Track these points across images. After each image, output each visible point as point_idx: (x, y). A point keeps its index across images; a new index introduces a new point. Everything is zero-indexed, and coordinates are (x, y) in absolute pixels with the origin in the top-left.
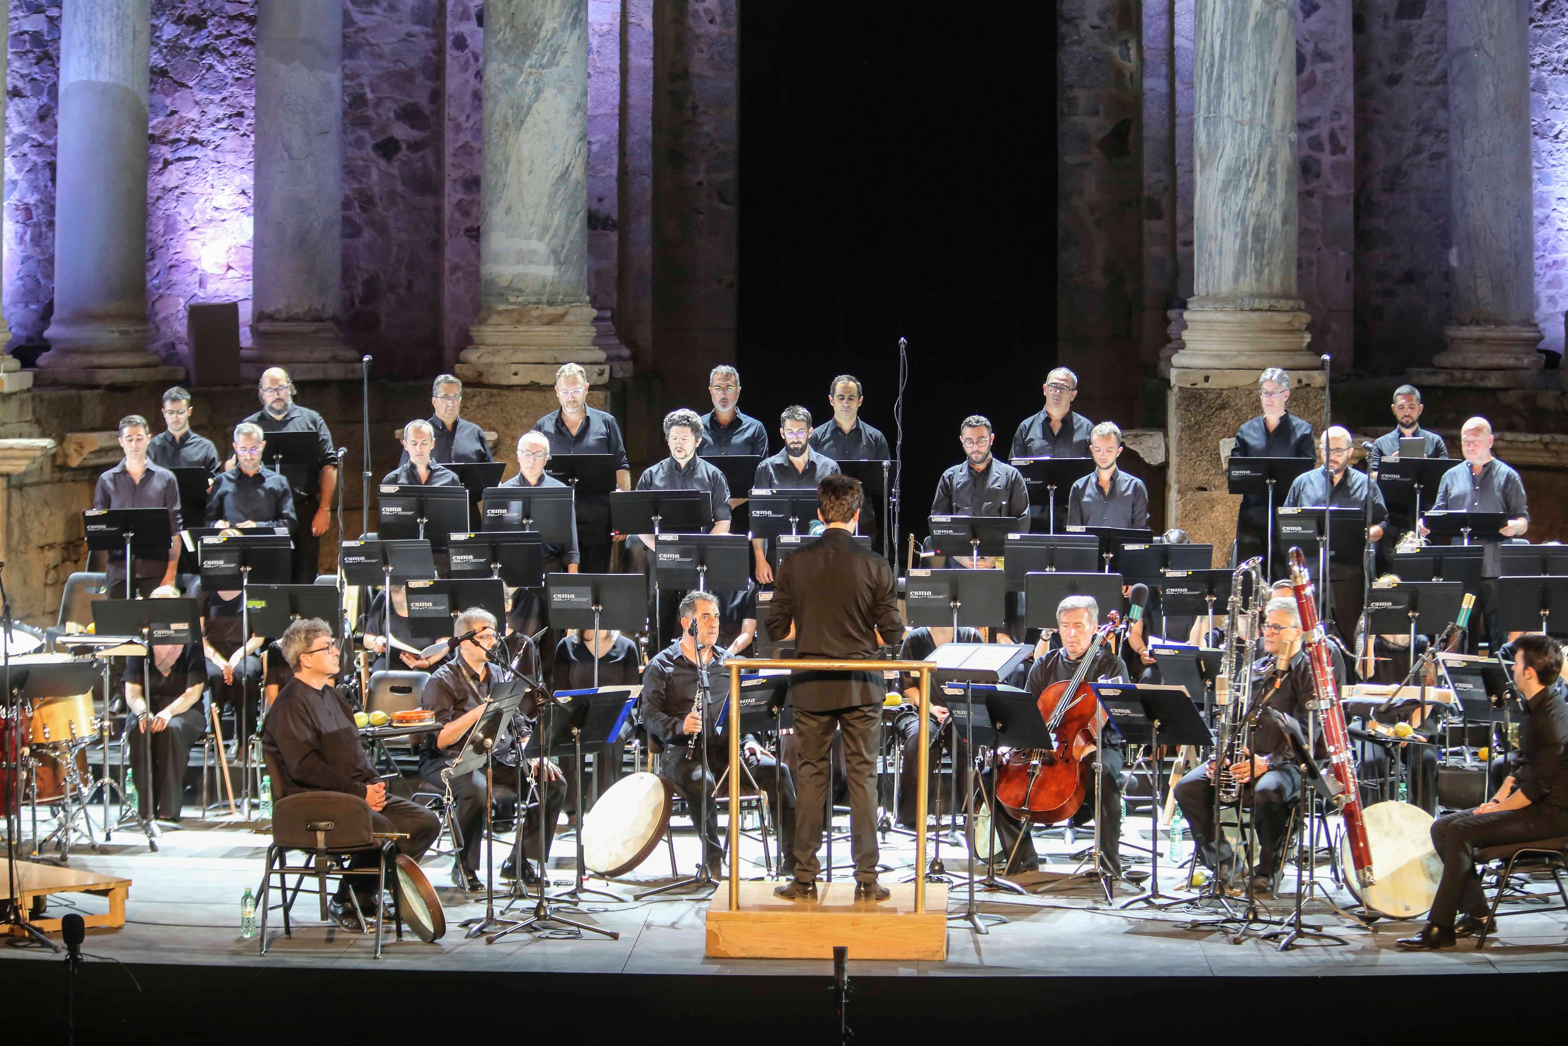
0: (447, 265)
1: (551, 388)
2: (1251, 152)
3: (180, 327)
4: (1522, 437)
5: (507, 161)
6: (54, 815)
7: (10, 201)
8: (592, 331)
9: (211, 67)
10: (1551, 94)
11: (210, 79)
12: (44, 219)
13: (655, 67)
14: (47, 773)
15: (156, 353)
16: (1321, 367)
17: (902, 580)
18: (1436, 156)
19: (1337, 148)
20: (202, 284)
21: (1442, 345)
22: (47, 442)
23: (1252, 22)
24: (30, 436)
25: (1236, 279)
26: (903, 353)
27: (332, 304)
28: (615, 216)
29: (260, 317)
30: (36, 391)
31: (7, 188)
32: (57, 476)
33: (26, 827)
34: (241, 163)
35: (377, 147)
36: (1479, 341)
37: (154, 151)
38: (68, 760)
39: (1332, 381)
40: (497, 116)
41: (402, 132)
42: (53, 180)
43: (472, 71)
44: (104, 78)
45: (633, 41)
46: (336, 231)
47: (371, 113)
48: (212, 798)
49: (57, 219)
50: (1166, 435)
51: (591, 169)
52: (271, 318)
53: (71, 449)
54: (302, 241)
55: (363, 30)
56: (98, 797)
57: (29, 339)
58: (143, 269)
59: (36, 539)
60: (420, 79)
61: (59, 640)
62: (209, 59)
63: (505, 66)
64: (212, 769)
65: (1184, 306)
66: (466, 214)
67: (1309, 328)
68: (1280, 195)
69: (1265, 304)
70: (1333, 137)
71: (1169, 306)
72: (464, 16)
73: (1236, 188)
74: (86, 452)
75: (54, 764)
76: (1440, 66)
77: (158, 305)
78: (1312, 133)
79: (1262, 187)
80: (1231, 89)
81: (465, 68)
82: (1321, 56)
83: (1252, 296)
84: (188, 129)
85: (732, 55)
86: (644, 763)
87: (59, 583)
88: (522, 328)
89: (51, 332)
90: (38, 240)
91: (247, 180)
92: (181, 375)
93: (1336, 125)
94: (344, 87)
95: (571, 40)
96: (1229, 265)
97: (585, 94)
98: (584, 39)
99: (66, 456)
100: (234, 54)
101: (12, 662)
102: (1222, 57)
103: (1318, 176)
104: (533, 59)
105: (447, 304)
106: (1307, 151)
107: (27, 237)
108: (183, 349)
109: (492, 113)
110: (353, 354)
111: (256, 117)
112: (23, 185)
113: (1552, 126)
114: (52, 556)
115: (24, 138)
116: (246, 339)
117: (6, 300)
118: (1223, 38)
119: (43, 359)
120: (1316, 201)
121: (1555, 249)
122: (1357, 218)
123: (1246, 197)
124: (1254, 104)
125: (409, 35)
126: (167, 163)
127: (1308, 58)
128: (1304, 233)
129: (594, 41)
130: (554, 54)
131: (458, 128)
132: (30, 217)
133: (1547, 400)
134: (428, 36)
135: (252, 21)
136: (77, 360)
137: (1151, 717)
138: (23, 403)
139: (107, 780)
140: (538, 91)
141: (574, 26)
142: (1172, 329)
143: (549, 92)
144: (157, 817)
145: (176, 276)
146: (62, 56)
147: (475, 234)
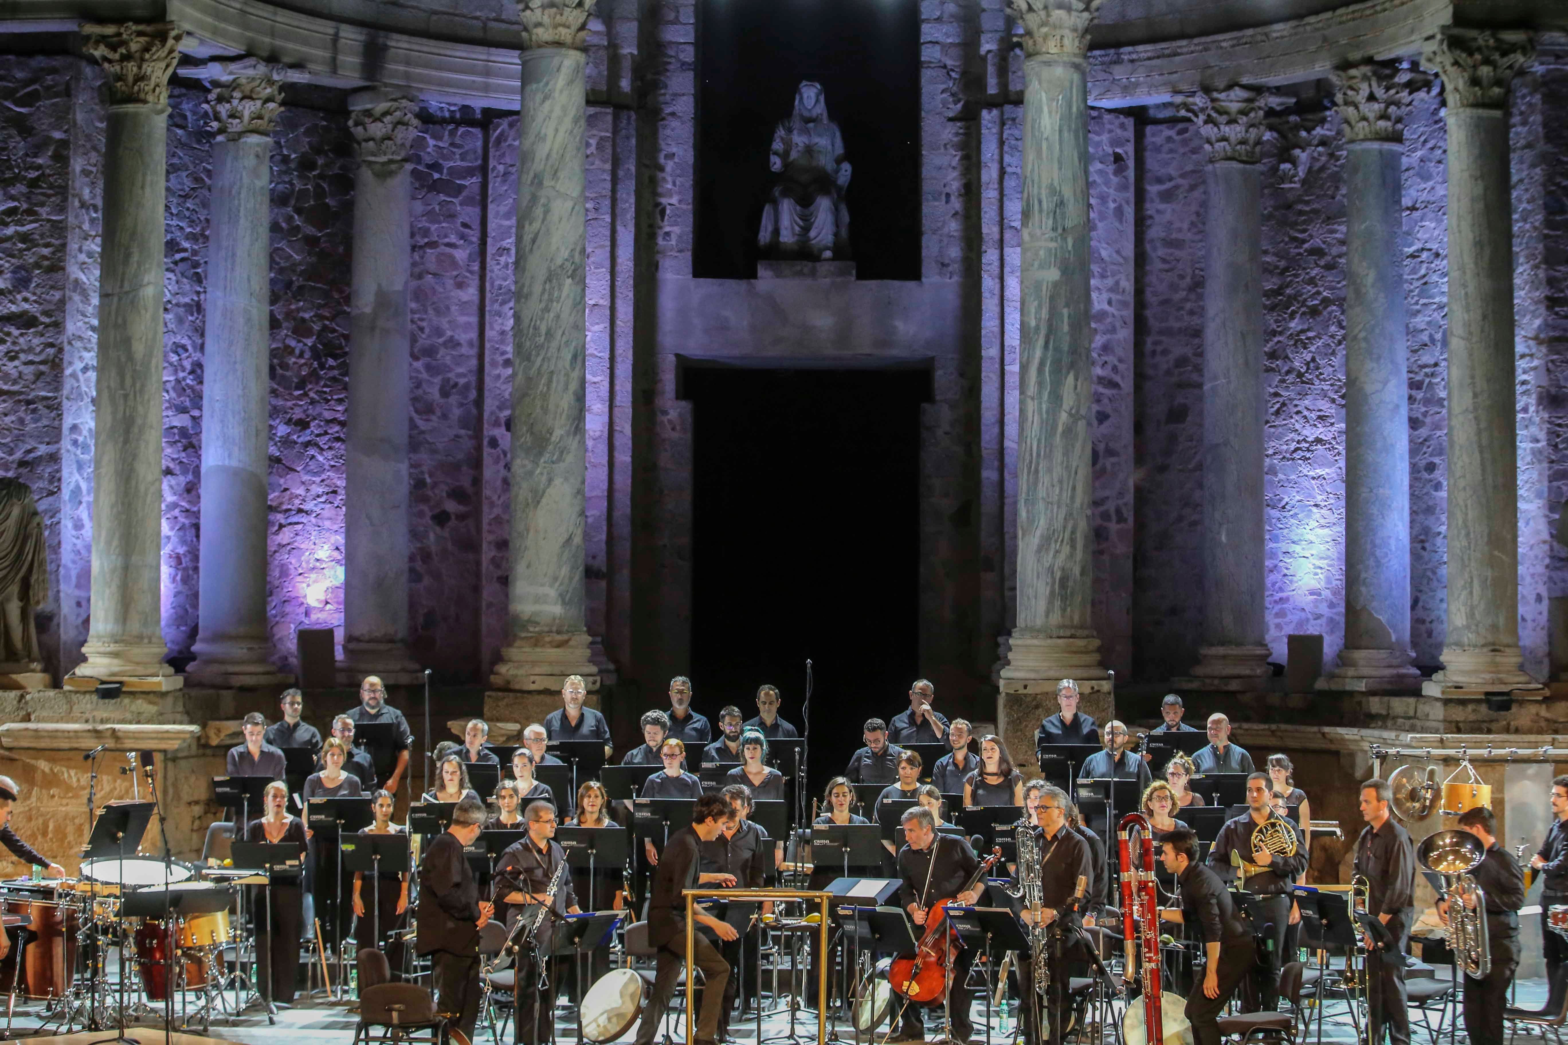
0: (484, 604)
1: (559, 693)
2: (1058, 524)
3: (292, 645)
4: (1255, 726)
5: (528, 531)
6: (199, 998)
7: (165, 551)
8: (588, 652)
9: (313, 457)
10: (1281, 476)
11: (312, 465)
12: (190, 565)
13: (633, 462)
14: (194, 968)
15: (273, 663)
16: (1108, 678)
17: (808, 831)
18: (1194, 524)
19: (1121, 519)
20: (307, 614)
21: (1197, 660)
22: (194, 728)
23: (1060, 429)
24: (181, 723)
25: (1047, 616)
26: (809, 671)
27: (401, 629)
28: (604, 569)
29: (350, 638)
30: (186, 691)
31: (163, 541)
32: (201, 751)
33: (178, 1007)
34: (336, 527)
35: (434, 518)
36: (1224, 657)
37: (272, 517)
38: (210, 959)
39: (1116, 687)
40: (521, 498)
41: (451, 506)
42: (198, 536)
43: (502, 463)
44: (234, 463)
45: (617, 443)
46: (404, 578)
47: (430, 493)
48: (315, 986)
49: (201, 565)
50: (996, 727)
51: (586, 536)
52: (358, 640)
53: (212, 733)
54: (380, 585)
55: (423, 432)
56: (231, 985)
57: (180, 652)
58: (264, 604)
59: (186, 798)
60: (464, 468)
61: (204, 871)
62: (312, 451)
63: (526, 462)
64: (314, 965)
65: (1009, 634)
66: (498, 566)
67: (1099, 650)
68: (1079, 554)
69: (1068, 633)
70: (1118, 511)
71: (999, 634)
72: (496, 424)
73: (1047, 550)
74: (222, 735)
75: (199, 962)
76: (1198, 458)
77: (275, 629)
78: (1102, 509)
79: (1066, 549)
80: (1044, 479)
81: (497, 461)
82: (1110, 452)
83: (1060, 627)
84: (297, 502)
85: (688, 454)
86: (625, 962)
87: (203, 829)
88: (538, 650)
89: (196, 647)
90: (186, 580)
91: (340, 539)
92: (292, 680)
93: (1120, 502)
94: (410, 474)
95: (573, 444)
96: (1041, 605)
97: (583, 482)
98: (582, 442)
99: (208, 737)
100: (330, 448)
101: (171, 887)
102: (1038, 455)
103: (1107, 539)
104: (546, 456)
105: (484, 629)
106: (1099, 521)
107: (178, 578)
108: (293, 661)
109: (517, 496)
110: (417, 666)
111: (347, 494)
112: (174, 539)
113: (1281, 500)
114: (197, 810)
115: (175, 505)
116: (339, 654)
117: (163, 623)
118: (1039, 441)
119: (190, 667)
120: (1106, 558)
121: (1281, 590)
122: (1135, 569)
123: (1054, 557)
124: (1061, 489)
125: (457, 436)
126: (281, 526)
127: (1101, 454)
128: (1097, 581)
129: (590, 443)
130: (562, 452)
131: (492, 505)
132: (180, 563)
133: (1274, 699)
134: (470, 437)
135: (342, 424)
136: (215, 668)
137: (985, 930)
138: (176, 699)
139: (238, 973)
140: (550, 481)
141: (575, 434)
142: (1001, 650)
143: (558, 481)
144: (275, 1000)
145: (288, 608)
146: (203, 445)
147: (505, 581)
